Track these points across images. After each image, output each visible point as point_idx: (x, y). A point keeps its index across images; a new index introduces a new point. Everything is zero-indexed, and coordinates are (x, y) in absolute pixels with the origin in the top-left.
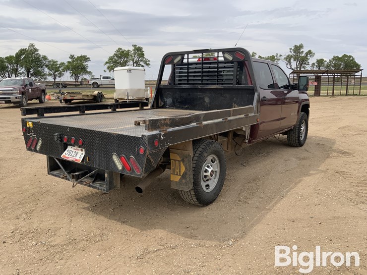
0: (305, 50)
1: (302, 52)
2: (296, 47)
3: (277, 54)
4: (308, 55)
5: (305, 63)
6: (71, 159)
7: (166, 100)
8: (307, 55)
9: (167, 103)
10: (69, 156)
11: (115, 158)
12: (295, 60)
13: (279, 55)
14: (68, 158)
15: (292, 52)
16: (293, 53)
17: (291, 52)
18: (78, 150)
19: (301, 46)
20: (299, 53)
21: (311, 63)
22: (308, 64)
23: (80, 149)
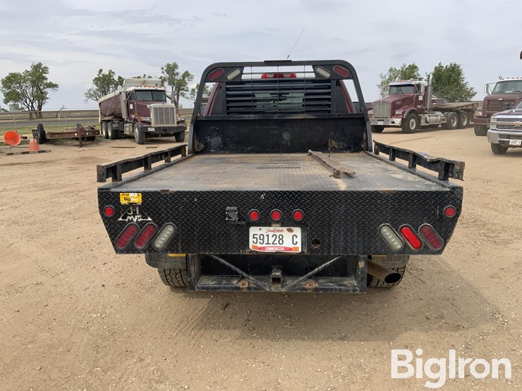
0: (180, 71)
1: (177, 74)
2: (168, 65)
3: (145, 75)
4: (186, 79)
5: (183, 89)
6: (273, 249)
7: (209, 140)
8: (184, 78)
9: (212, 144)
10: (264, 245)
11: (387, 232)
12: (170, 84)
13: (147, 76)
14: (264, 248)
15: (165, 73)
16: (166, 75)
17: (163, 72)
18: (282, 231)
19: (175, 66)
20: (174, 74)
21: (190, 89)
22: (188, 91)
23: (285, 229)
